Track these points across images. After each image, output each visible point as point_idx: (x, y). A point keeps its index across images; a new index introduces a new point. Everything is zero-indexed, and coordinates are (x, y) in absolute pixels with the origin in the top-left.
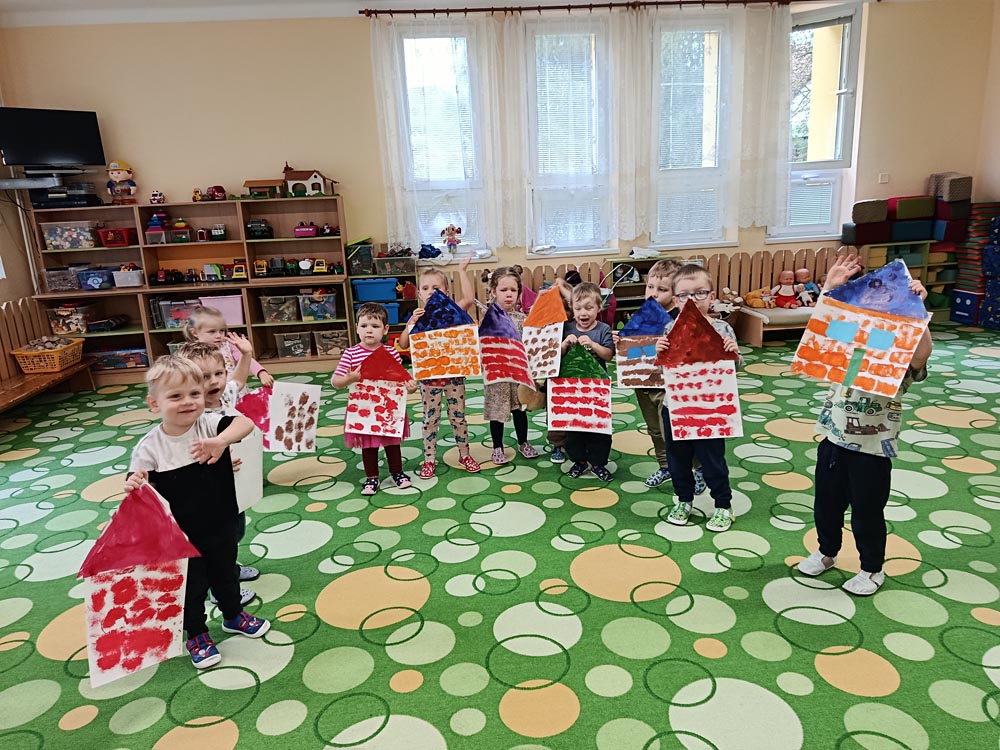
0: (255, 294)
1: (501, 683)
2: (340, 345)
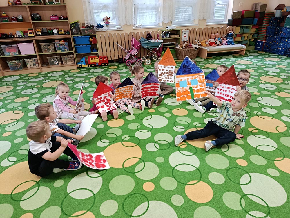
0: (38, 42)
1: (182, 183)
2: (71, 60)
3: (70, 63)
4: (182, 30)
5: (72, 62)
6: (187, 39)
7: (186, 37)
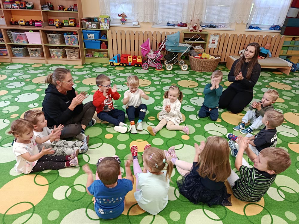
2: (75, 55)
3: (74, 58)
4: (211, 34)
5: (76, 57)
6: (215, 45)
7: (214, 43)
